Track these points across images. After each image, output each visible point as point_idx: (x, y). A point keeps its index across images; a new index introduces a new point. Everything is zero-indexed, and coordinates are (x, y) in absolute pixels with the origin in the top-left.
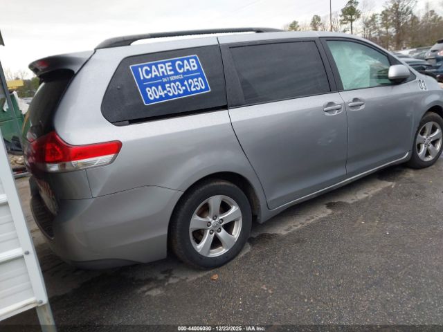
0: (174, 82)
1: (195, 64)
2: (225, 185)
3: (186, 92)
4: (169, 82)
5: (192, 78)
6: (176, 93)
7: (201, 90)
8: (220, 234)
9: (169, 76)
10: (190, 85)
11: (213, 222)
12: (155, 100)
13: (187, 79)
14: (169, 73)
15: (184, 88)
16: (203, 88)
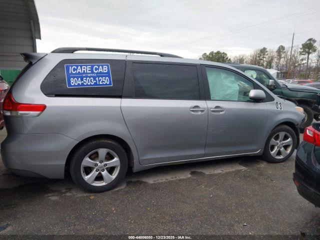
0: (90, 77)
1: (106, 69)
2: (111, 144)
3: (96, 84)
4: (87, 77)
5: (102, 77)
6: (89, 84)
7: (106, 84)
8: (103, 173)
9: (87, 73)
10: (99, 81)
11: (99, 164)
12: (75, 85)
13: (99, 77)
14: (88, 72)
15: (95, 82)
16: (108, 83)
